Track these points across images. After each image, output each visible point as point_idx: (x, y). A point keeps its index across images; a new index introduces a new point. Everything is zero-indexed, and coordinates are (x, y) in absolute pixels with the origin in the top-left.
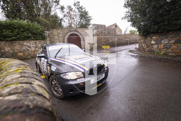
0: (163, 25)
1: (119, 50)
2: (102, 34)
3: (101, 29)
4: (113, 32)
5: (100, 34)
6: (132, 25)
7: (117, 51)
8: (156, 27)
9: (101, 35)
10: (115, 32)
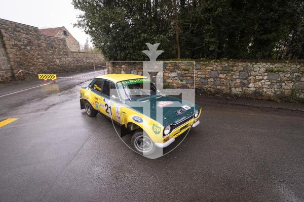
0: (129, 53)
1: (77, 81)
2: (33, 48)
3: (27, 34)
4: (59, 45)
5: (26, 46)
6: (93, 41)
7: (73, 86)
8: (123, 55)
9: (28, 48)
10: (65, 45)
